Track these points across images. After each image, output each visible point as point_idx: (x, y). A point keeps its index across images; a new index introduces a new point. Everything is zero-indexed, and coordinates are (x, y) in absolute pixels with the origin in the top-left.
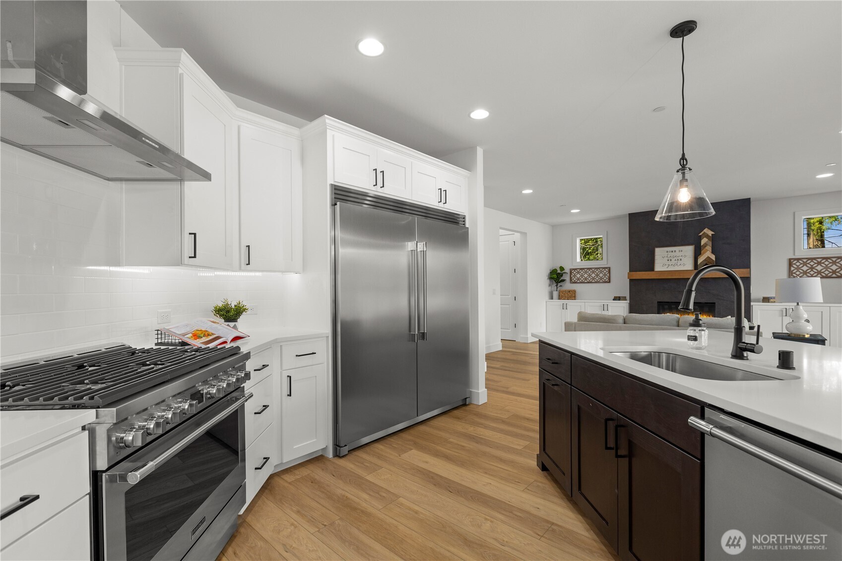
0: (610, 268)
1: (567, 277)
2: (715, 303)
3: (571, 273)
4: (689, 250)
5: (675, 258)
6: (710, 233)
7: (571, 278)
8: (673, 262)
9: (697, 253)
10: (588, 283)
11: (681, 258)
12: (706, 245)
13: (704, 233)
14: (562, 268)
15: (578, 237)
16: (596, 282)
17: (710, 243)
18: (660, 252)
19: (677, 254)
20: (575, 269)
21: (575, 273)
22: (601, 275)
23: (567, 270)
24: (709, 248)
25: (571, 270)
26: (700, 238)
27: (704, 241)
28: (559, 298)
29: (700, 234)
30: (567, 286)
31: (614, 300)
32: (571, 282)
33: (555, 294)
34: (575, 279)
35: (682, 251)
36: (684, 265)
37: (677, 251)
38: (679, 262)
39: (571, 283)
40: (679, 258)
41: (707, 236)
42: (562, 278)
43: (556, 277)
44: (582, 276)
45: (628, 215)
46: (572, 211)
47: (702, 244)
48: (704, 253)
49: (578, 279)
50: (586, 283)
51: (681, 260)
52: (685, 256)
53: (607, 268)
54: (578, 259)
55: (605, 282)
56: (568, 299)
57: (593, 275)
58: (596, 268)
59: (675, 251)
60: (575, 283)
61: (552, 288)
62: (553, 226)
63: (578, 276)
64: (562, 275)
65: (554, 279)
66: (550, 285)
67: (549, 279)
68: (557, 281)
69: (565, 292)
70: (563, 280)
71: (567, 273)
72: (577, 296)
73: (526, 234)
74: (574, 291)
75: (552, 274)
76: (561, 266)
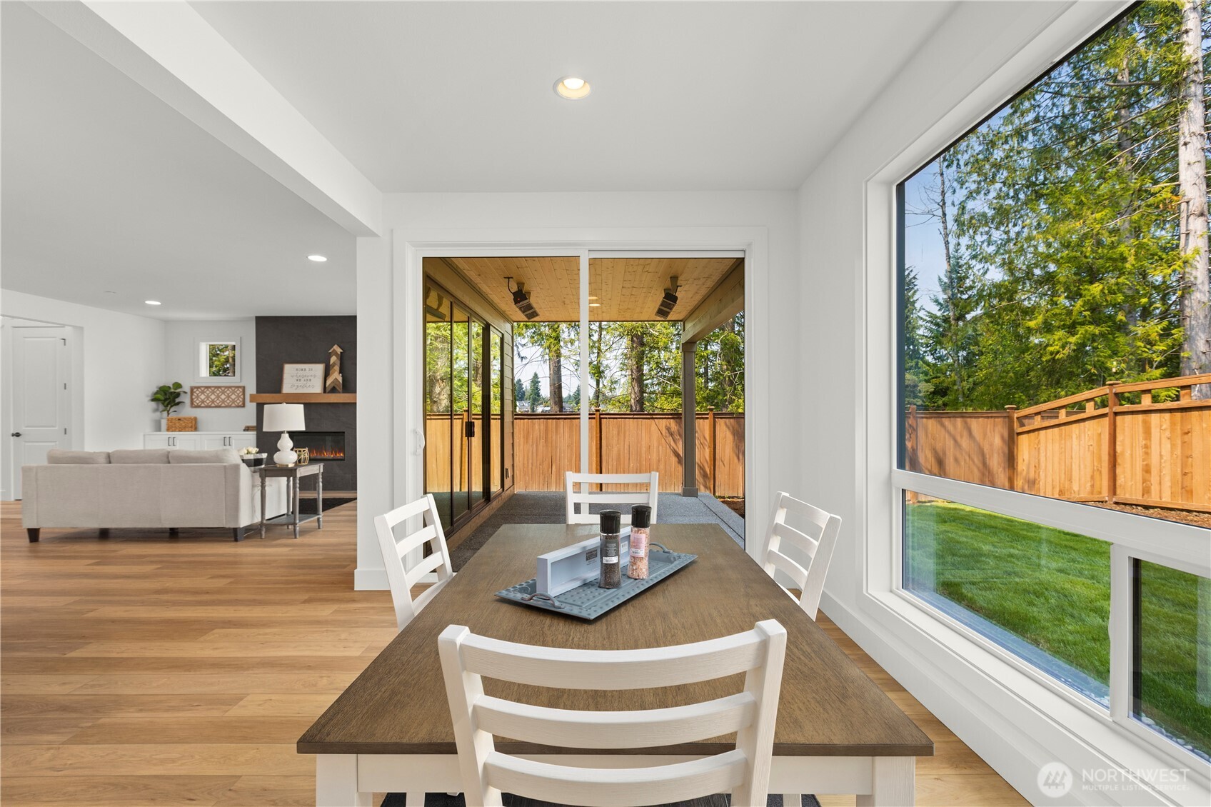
0: (244, 387)
1: (185, 399)
2: (344, 433)
3: (192, 393)
4: (319, 369)
5: (305, 378)
6: (339, 351)
7: (192, 400)
8: (302, 383)
9: (327, 374)
10: (216, 407)
11: (310, 378)
12: (334, 364)
13: (334, 350)
14: (178, 386)
15: (204, 342)
16: (226, 407)
17: (338, 363)
18: (289, 369)
19: (307, 373)
20: (198, 388)
21: (197, 392)
22: (233, 397)
23: (186, 388)
24: (337, 368)
25: (192, 389)
26: (329, 356)
27: (333, 359)
28: (168, 430)
29: (330, 351)
30: (187, 411)
31: (244, 430)
32: (192, 405)
33: (164, 423)
34: (197, 402)
35: (312, 370)
36: (313, 386)
37: (307, 370)
38: (309, 383)
39: (191, 407)
40: (309, 378)
41: (336, 353)
42: (177, 400)
43: (167, 397)
44: (208, 397)
45: (254, 319)
46: (147, 302)
47: (331, 363)
48: (333, 374)
49: (203, 402)
50: (213, 407)
51: (310, 380)
52: (315, 376)
53: (240, 387)
54: (204, 371)
55: (238, 406)
56: (180, 431)
57: (223, 397)
58: (226, 387)
59: (305, 370)
60: (198, 407)
61: (158, 414)
62: (166, 322)
63: (203, 397)
64: (178, 395)
65: (166, 400)
66: (156, 410)
67: (154, 400)
68: (167, 406)
69: (179, 420)
70: (178, 403)
71: (185, 393)
72: (200, 425)
73: (81, 328)
74: (195, 419)
75: (156, 393)
76: (176, 383)
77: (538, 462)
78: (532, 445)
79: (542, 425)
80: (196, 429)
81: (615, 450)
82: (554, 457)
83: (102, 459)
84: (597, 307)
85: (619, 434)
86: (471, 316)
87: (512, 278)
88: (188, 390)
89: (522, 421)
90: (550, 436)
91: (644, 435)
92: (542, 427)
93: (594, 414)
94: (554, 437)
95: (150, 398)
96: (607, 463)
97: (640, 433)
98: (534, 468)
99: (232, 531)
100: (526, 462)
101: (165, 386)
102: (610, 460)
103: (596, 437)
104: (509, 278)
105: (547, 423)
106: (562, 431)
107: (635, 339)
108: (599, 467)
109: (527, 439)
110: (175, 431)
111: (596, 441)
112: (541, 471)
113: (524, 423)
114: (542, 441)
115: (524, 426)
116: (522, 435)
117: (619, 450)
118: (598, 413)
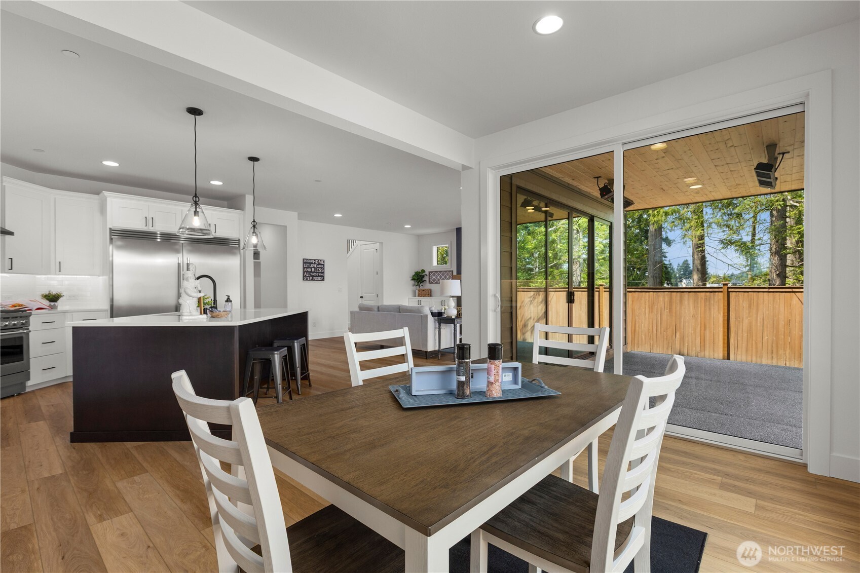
0: (453, 271)
1: (426, 278)
3: (429, 274)
7: (429, 279)
14: (423, 271)
15: (435, 246)
20: (432, 272)
21: (432, 274)
22: (448, 277)
23: (427, 272)
25: (429, 273)
28: (418, 296)
30: (427, 286)
33: (417, 292)
34: (432, 280)
39: (429, 283)
42: (423, 279)
43: (419, 278)
44: (436, 277)
45: (456, 230)
46: (406, 226)
49: (434, 280)
50: (438, 283)
53: (450, 271)
54: (435, 263)
56: (424, 297)
57: (443, 277)
58: (444, 271)
60: (432, 283)
61: (415, 287)
62: (419, 237)
63: (434, 277)
64: (423, 276)
65: (417, 280)
66: (414, 285)
67: (412, 280)
68: (419, 282)
69: (423, 290)
70: (423, 281)
71: (427, 275)
72: (433, 294)
73: (382, 243)
74: (431, 290)
75: (414, 276)
76: (422, 270)
77: (663, 329)
78: (657, 314)
79: (666, 297)
80: (431, 296)
81: (746, 322)
82: (678, 325)
83: (376, 309)
84: (700, 188)
85: (750, 307)
86: (572, 212)
87: (600, 177)
88: (427, 274)
89: (647, 293)
90: (674, 307)
91: (782, 309)
92: (667, 299)
93: (722, 288)
94: (678, 308)
95: (411, 279)
96: (737, 334)
97: (777, 306)
98: (659, 334)
99: (425, 353)
100: (651, 328)
101: (417, 272)
102: (740, 331)
103: (724, 309)
104: (598, 178)
105: (671, 297)
106: (686, 303)
107: (774, 212)
108: (726, 338)
109: (652, 308)
110: (421, 297)
111: (724, 313)
112: (665, 337)
113: (649, 296)
114: (667, 311)
115: (649, 298)
116: (647, 306)
117: (750, 324)
118: (726, 287)
